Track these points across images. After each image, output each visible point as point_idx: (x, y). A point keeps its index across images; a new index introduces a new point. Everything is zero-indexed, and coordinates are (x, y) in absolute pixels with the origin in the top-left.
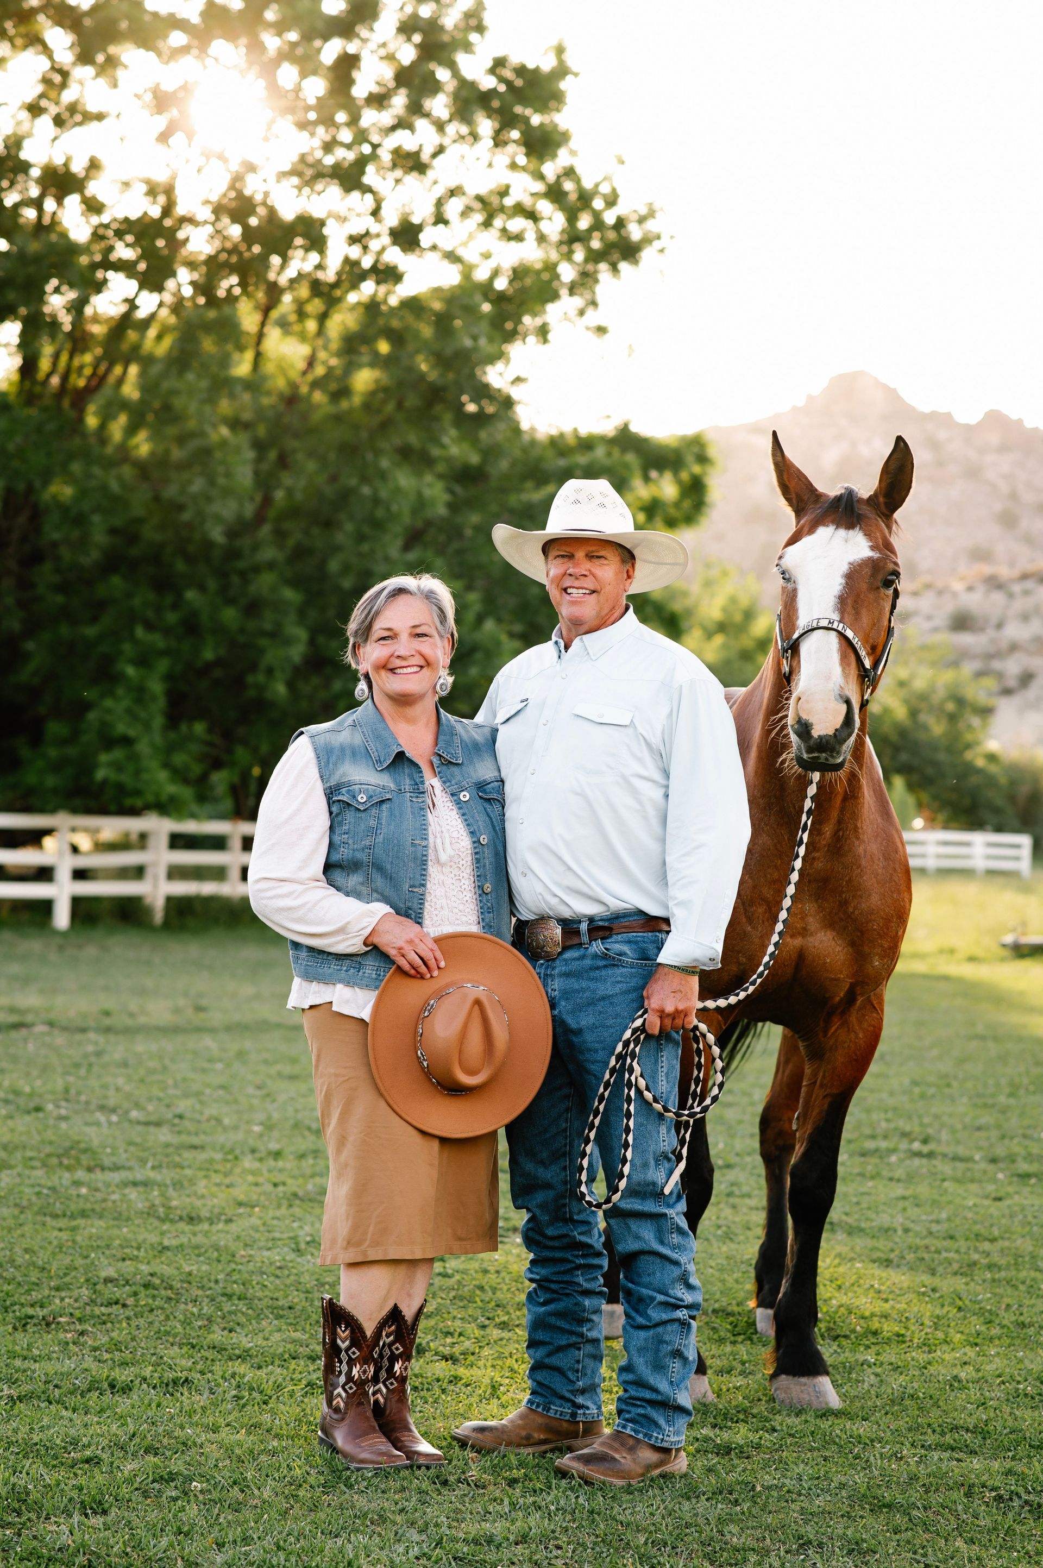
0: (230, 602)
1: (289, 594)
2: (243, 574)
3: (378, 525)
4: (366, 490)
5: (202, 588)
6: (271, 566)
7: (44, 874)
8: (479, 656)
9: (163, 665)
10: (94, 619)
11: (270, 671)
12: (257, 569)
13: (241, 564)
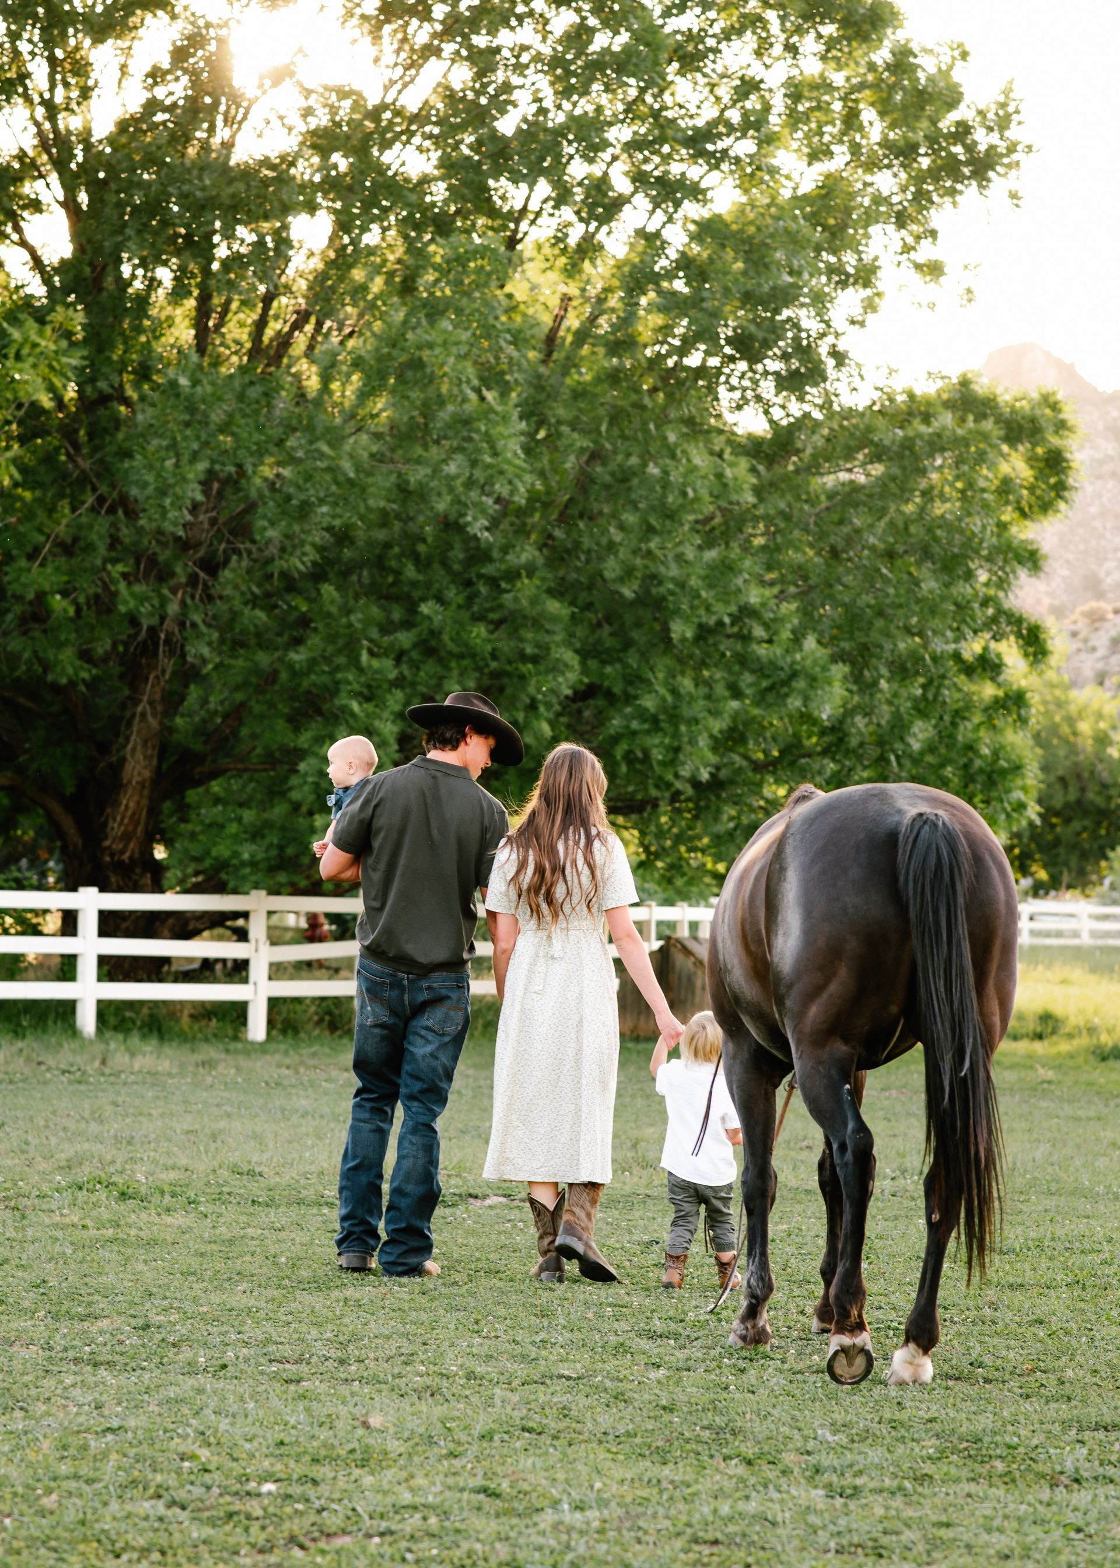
0: (478, 618)
1: (554, 606)
2: (493, 582)
3: (671, 515)
4: (653, 470)
5: (440, 599)
6: (531, 570)
7: (238, 970)
8: (800, 684)
9: (395, 700)
10: (298, 642)
11: (532, 706)
12: (512, 575)
13: (489, 569)
